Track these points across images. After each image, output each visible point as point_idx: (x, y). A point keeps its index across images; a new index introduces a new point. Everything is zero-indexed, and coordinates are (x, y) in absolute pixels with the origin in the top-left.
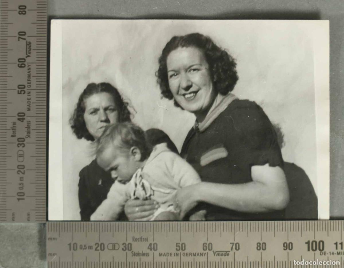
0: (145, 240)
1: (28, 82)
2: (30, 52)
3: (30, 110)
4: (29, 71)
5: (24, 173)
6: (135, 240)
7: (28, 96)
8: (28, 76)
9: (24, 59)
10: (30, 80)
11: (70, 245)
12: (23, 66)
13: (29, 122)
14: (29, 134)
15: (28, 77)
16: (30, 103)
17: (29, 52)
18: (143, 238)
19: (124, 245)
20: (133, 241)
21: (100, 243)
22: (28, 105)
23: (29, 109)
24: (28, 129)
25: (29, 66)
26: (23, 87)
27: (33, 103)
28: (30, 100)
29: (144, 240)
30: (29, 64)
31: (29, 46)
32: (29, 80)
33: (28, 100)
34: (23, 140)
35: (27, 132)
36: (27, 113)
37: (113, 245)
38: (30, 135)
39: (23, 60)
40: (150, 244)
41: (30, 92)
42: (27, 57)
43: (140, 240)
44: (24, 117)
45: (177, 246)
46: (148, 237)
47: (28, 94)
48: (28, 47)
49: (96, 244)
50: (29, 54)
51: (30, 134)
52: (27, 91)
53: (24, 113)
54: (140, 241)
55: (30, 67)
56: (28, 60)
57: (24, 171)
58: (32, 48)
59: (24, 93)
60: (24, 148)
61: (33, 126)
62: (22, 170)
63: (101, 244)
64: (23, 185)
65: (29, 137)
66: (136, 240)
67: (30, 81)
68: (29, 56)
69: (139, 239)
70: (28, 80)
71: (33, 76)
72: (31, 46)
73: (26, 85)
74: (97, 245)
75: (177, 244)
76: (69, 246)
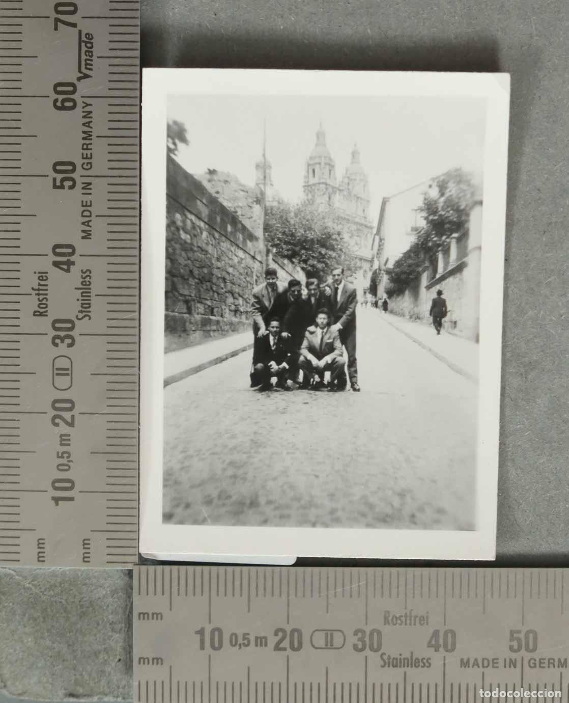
0: (420, 620)
1: (83, 154)
2: (92, 65)
3: (90, 238)
4: (88, 120)
5: (71, 424)
6: (390, 618)
7: (83, 194)
8: (85, 136)
9: (73, 85)
10: (89, 147)
11: (201, 632)
12: (67, 104)
13: (88, 273)
14: (86, 306)
15: (83, 139)
16: (90, 216)
17: (86, 64)
18: (413, 614)
19: (360, 635)
20: (385, 625)
21: (288, 629)
22: (83, 223)
23: (87, 235)
24: (83, 292)
25: (87, 105)
26: (70, 168)
27: (97, 216)
28: (90, 206)
29: (417, 619)
30: (88, 101)
31: (87, 47)
32: (86, 147)
33: (83, 206)
34: (69, 325)
35: (81, 302)
36: (82, 246)
37: (327, 634)
38: (90, 312)
39: (71, 89)
40: (436, 634)
41: (90, 184)
42: (79, 79)
43: (406, 620)
44: (72, 258)
45: (512, 638)
46: (428, 613)
47: (83, 188)
48: (84, 49)
49: (276, 634)
50: (86, 68)
51: (89, 307)
52: (79, 181)
53: (70, 246)
54: (406, 624)
55: (88, 109)
56: (84, 88)
57: (73, 417)
58: (96, 51)
59: (72, 187)
60: (71, 348)
61: (98, 285)
62: (67, 415)
63: (293, 631)
64: (68, 457)
65: (88, 318)
66: (394, 620)
67: (91, 149)
68: (86, 76)
69: (403, 619)
70: (83, 149)
71: (98, 137)
72: (92, 47)
73: (79, 162)
74: (280, 634)
75: (512, 633)
76: (198, 637)
